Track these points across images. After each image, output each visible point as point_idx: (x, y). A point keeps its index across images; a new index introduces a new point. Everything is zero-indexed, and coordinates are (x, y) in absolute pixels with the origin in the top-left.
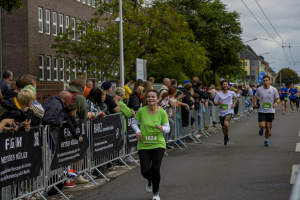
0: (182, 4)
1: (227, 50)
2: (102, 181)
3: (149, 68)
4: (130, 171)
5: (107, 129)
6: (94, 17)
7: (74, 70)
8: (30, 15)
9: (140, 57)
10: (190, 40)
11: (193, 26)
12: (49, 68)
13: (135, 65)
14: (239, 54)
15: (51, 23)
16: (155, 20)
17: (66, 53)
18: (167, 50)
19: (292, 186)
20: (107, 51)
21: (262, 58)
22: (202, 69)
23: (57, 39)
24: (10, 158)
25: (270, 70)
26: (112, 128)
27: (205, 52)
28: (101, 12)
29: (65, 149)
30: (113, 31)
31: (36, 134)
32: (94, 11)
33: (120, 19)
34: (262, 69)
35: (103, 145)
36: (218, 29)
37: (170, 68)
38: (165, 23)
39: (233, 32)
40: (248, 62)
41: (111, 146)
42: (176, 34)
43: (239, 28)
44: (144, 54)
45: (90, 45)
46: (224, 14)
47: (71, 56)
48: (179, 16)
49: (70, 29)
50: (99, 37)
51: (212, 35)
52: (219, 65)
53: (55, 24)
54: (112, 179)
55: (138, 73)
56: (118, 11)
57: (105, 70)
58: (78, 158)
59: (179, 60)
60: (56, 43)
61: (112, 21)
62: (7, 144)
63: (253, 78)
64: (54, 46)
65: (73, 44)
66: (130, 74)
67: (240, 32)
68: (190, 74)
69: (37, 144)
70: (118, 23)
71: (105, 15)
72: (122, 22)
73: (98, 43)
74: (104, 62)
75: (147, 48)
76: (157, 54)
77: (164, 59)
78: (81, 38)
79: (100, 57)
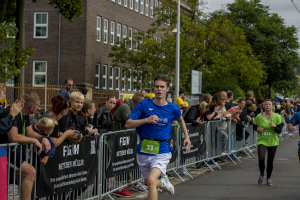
0: (240, 17)
1: (284, 65)
3: (205, 79)
4: (183, 183)
6: (151, 27)
7: (130, 80)
8: (89, 24)
9: (196, 69)
10: (248, 54)
11: (250, 39)
12: (105, 77)
13: (190, 76)
14: (295, 70)
15: (109, 32)
16: (213, 33)
17: (123, 62)
18: (223, 62)
20: (163, 62)
22: (258, 83)
23: (114, 48)
24: (67, 165)
27: (261, 65)
28: (159, 22)
29: (120, 159)
30: (170, 42)
31: (93, 143)
32: (152, 22)
33: (177, 30)
36: (275, 43)
37: (225, 81)
38: (221, 36)
39: (290, 47)
42: (233, 47)
43: (295, 40)
44: (200, 66)
45: (147, 56)
46: (282, 27)
47: (127, 65)
48: (237, 29)
49: (127, 38)
50: (156, 49)
51: (270, 48)
52: (275, 80)
53: (112, 33)
55: (193, 85)
56: (176, 22)
58: (132, 167)
59: (236, 73)
60: (113, 52)
61: (170, 32)
62: (65, 151)
64: (111, 55)
65: (130, 53)
66: (186, 85)
67: (298, 47)
68: (245, 88)
69: (93, 152)
70: (176, 34)
71: (162, 26)
72: (179, 33)
73: (154, 53)
74: (160, 72)
75: (204, 60)
76: (214, 66)
77: (220, 72)
78: (138, 48)
79: (156, 67)
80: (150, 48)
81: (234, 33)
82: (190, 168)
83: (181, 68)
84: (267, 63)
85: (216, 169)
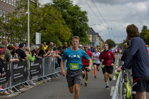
0: (59, 6)
1: (81, 30)
2: (17, 93)
3: (42, 37)
4: (31, 89)
5: (20, 67)
6: (15, 11)
7: (4, 37)
9: (38, 32)
10: (63, 24)
11: (64, 17)
13: (35, 35)
14: (86, 32)
16: (46, 14)
18: (51, 28)
19: (111, 97)
20: (21, 28)
21: (98, 34)
22: (68, 39)
25: (102, 40)
26: (23, 67)
27: (70, 30)
28: (19, 9)
30: (24, 18)
32: (15, 8)
33: (28, 12)
34: (98, 39)
35: (18, 75)
36: (76, 19)
37: (52, 38)
38: (50, 15)
39: (84, 21)
40: (91, 35)
41: (22, 76)
42: (56, 21)
43: (86, 18)
44: (40, 30)
45: (13, 25)
46: (80, 12)
47: (3, 30)
48: (58, 12)
50: (17, 22)
51: (74, 22)
54: (22, 92)
55: (36, 40)
56: (27, 8)
57: (20, 37)
58: (5, 81)
59: (58, 34)
61: (24, 13)
63: (93, 43)
65: (4, 24)
66: (33, 40)
67: (87, 21)
68: (63, 41)
70: (27, 14)
71: (20, 11)
72: (29, 14)
73: (16, 24)
74: (19, 34)
75: (42, 27)
76: (47, 30)
77: (50, 33)
78: (8, 21)
79: (18, 31)
80: (14, 22)
81: (56, 14)
82: (35, 81)
83: (30, 31)
84: (73, 29)
85: (48, 81)
